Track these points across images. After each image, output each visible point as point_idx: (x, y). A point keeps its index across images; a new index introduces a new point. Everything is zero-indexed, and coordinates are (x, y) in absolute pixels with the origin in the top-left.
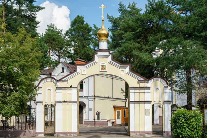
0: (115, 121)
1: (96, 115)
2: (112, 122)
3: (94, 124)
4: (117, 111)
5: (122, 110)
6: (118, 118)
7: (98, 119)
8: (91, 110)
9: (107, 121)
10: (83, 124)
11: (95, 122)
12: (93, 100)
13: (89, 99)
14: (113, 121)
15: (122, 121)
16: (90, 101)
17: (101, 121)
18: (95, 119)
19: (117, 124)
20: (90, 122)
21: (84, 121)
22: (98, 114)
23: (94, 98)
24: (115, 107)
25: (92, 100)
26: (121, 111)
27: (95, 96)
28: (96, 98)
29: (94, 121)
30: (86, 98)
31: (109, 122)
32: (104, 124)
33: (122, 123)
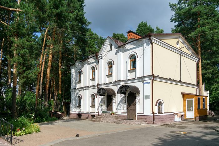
0: (184, 113)
1: (156, 105)
2: (181, 115)
3: (152, 120)
4: (187, 99)
5: (195, 98)
6: (189, 110)
7: (160, 112)
8: (147, 97)
9: (173, 114)
10: (136, 119)
11: (154, 116)
12: (151, 81)
13: (145, 82)
14: (182, 113)
15: (195, 114)
16: (145, 83)
17: (164, 114)
18: (153, 113)
19: (187, 118)
20: (146, 117)
21: (137, 115)
22: (160, 104)
23: (152, 78)
24: (184, 95)
25: (149, 83)
26: (193, 99)
27: (153, 76)
28: (155, 79)
29: (152, 115)
30: (140, 80)
31: (176, 116)
32: (169, 119)
33: (196, 117)
